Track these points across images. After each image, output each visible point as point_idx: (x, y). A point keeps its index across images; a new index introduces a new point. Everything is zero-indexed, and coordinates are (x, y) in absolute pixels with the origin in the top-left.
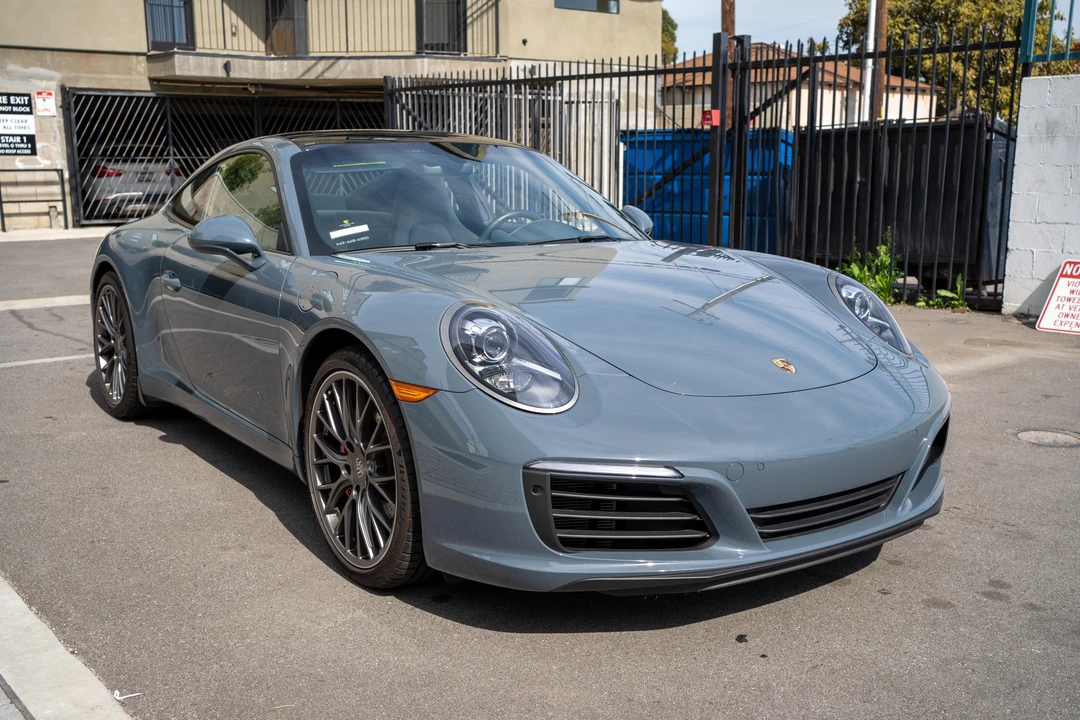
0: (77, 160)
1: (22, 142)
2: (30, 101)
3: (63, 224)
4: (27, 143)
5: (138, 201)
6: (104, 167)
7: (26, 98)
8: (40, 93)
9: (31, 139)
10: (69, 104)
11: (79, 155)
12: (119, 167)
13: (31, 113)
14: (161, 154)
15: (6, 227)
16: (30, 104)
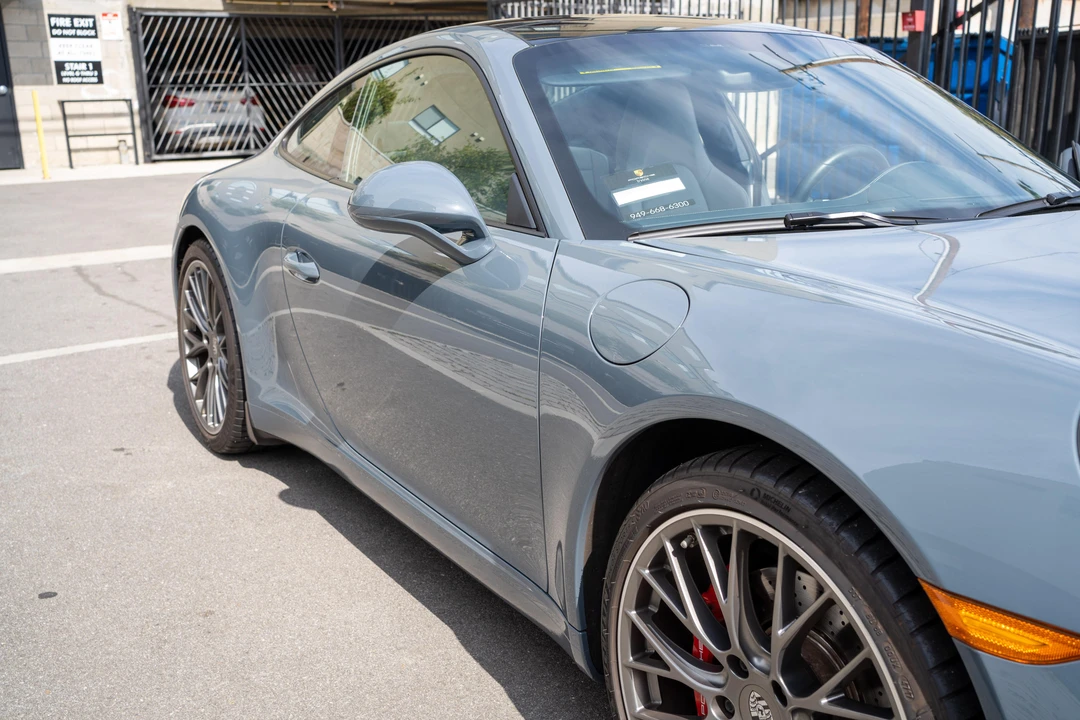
0: (147, 88)
1: (88, 69)
2: (94, 23)
3: (133, 159)
4: (94, 70)
5: (213, 133)
6: (175, 97)
7: (91, 20)
8: (105, 15)
9: (97, 66)
10: (136, 26)
11: (149, 82)
12: (191, 96)
13: (96, 37)
14: (236, 81)
15: (74, 164)
16: (94, 27)
